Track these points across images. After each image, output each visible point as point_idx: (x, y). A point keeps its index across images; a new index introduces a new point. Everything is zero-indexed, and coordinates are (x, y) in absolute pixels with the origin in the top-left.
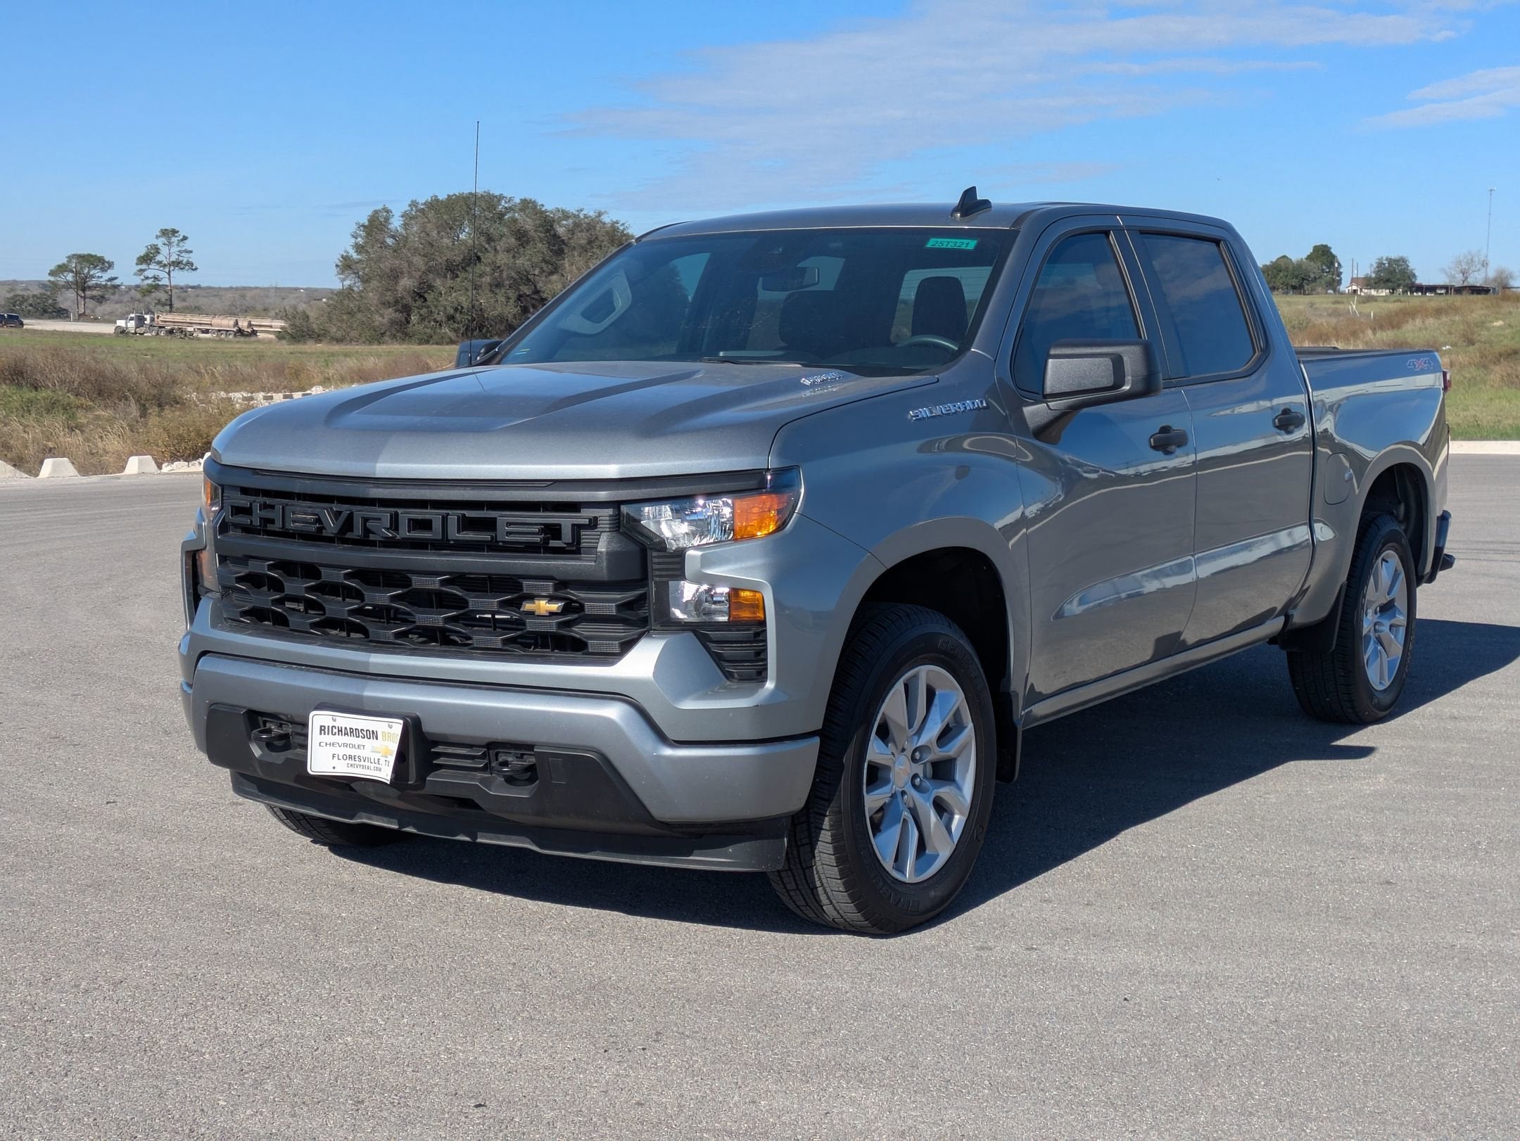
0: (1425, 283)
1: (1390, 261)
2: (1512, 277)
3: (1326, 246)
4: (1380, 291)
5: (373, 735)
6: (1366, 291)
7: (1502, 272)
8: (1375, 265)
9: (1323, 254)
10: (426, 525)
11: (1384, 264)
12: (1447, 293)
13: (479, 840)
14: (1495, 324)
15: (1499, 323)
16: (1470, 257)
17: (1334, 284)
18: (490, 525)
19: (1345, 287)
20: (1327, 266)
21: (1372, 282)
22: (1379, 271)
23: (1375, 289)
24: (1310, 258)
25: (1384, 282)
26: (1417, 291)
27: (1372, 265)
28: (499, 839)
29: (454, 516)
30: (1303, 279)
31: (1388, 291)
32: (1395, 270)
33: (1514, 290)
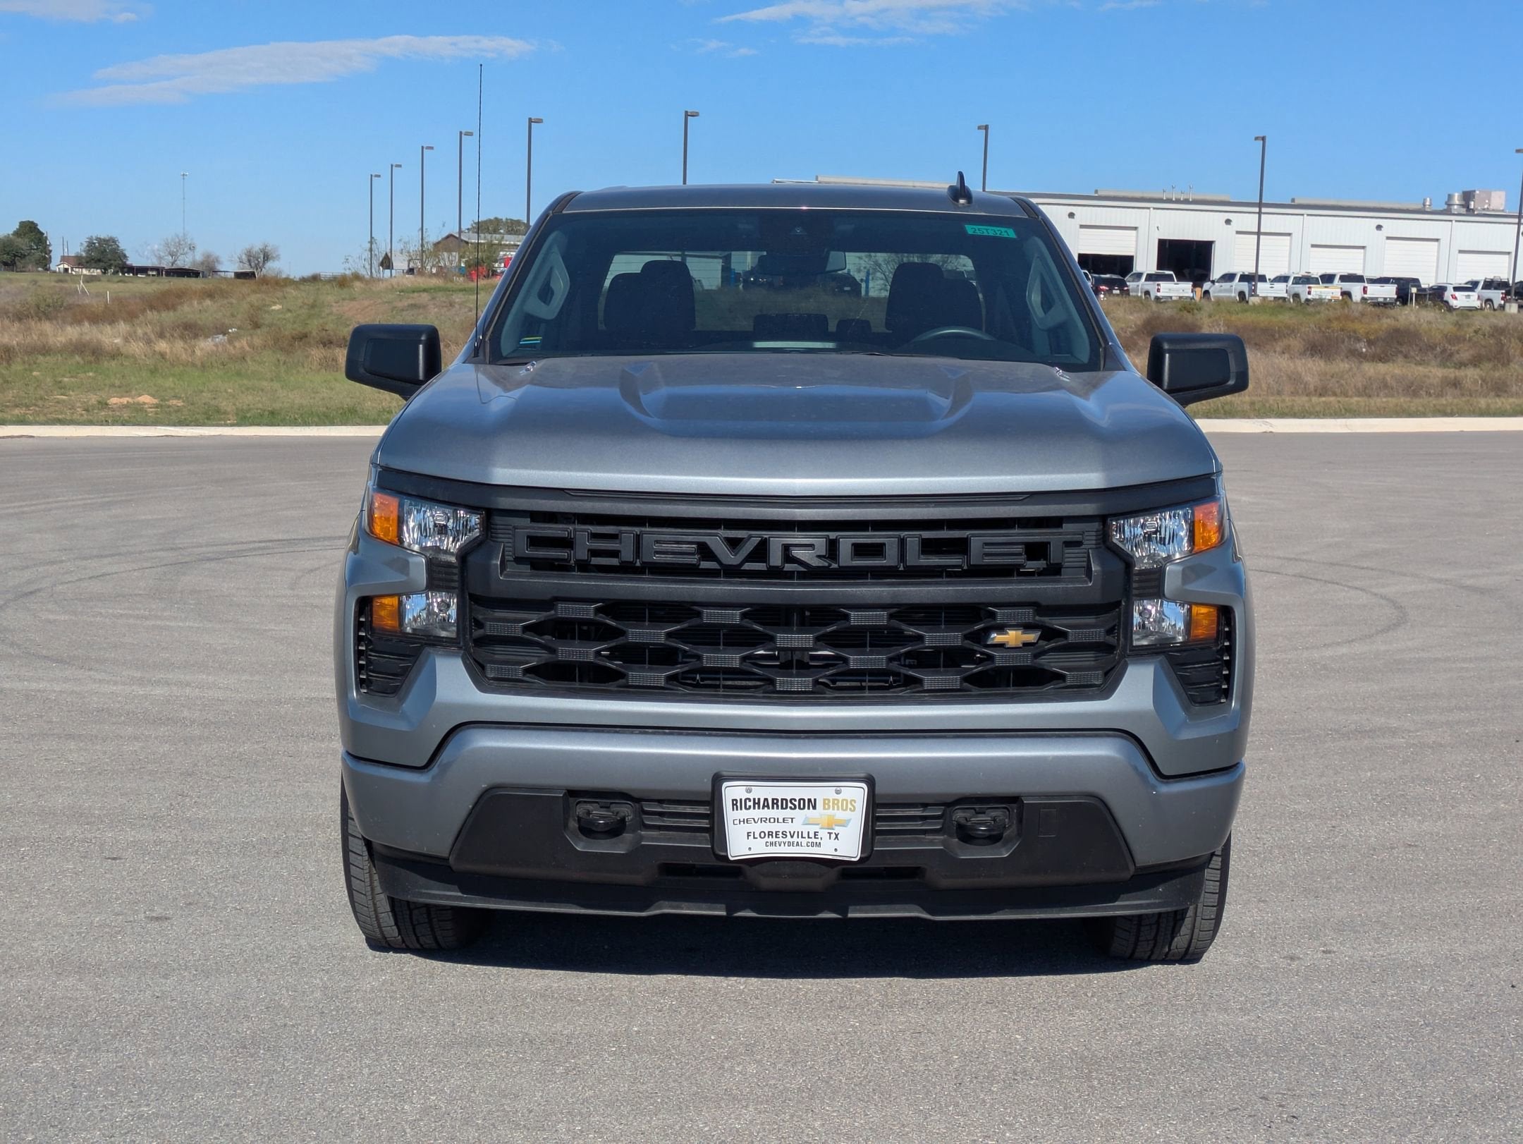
0: (135, 264)
1: (99, 240)
2: (218, 261)
3: (32, 223)
4: (92, 270)
5: (812, 804)
6: (77, 270)
7: (208, 256)
8: (85, 244)
9: (29, 230)
10: (877, 550)
11: (94, 243)
12: (158, 274)
13: (850, 915)
14: (273, 308)
15: (277, 307)
16: (177, 240)
17: (44, 262)
18: (961, 547)
19: (56, 265)
20: (35, 243)
21: (84, 261)
22: (89, 250)
23: (86, 268)
24: (17, 233)
25: (96, 262)
26: (128, 273)
27: (82, 244)
28: (878, 911)
29: (913, 538)
30: (15, 256)
31: (99, 271)
32: (105, 251)
33: (222, 274)
